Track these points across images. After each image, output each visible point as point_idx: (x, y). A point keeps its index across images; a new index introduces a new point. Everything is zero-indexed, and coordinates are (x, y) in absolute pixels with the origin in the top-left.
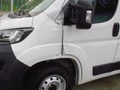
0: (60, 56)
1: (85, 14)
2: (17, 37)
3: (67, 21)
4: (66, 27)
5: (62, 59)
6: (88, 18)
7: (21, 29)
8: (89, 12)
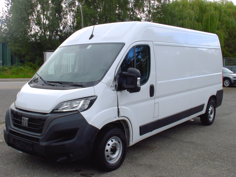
0: (117, 119)
1: (137, 80)
2: (83, 105)
3: (120, 88)
4: (119, 93)
5: (119, 121)
6: (138, 83)
7: (86, 98)
8: (139, 78)
